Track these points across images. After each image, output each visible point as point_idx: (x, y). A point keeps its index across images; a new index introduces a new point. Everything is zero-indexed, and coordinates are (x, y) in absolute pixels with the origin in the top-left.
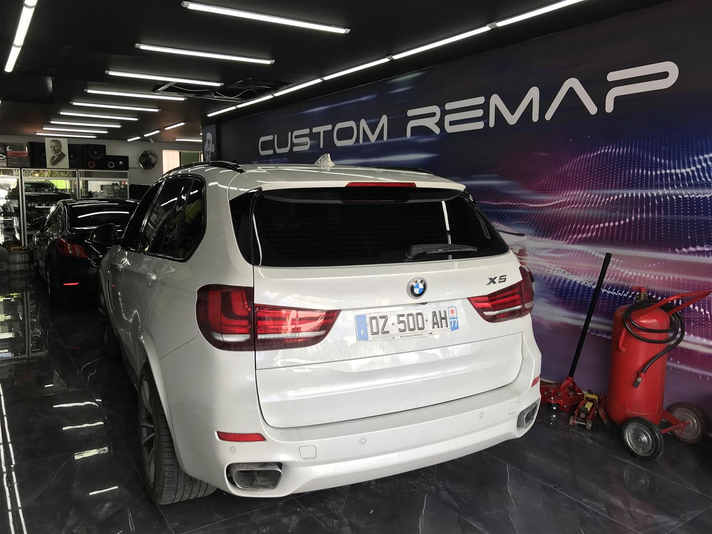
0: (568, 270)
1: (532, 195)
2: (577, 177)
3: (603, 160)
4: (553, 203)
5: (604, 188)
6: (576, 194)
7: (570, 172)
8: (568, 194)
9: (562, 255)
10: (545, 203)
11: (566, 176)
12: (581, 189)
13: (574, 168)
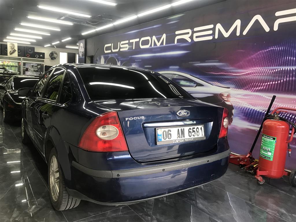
0: (251, 104)
1: (235, 70)
2: (257, 61)
3: (271, 53)
4: (245, 73)
5: (271, 66)
6: (256, 69)
7: (254, 59)
8: (252, 69)
9: (248, 97)
10: (241, 73)
11: (252, 61)
12: (259, 67)
13: (257, 56)
